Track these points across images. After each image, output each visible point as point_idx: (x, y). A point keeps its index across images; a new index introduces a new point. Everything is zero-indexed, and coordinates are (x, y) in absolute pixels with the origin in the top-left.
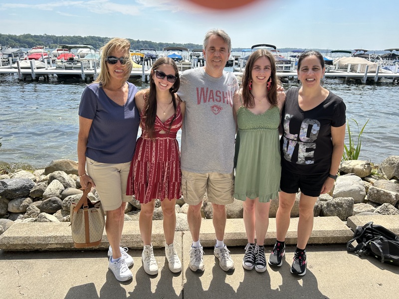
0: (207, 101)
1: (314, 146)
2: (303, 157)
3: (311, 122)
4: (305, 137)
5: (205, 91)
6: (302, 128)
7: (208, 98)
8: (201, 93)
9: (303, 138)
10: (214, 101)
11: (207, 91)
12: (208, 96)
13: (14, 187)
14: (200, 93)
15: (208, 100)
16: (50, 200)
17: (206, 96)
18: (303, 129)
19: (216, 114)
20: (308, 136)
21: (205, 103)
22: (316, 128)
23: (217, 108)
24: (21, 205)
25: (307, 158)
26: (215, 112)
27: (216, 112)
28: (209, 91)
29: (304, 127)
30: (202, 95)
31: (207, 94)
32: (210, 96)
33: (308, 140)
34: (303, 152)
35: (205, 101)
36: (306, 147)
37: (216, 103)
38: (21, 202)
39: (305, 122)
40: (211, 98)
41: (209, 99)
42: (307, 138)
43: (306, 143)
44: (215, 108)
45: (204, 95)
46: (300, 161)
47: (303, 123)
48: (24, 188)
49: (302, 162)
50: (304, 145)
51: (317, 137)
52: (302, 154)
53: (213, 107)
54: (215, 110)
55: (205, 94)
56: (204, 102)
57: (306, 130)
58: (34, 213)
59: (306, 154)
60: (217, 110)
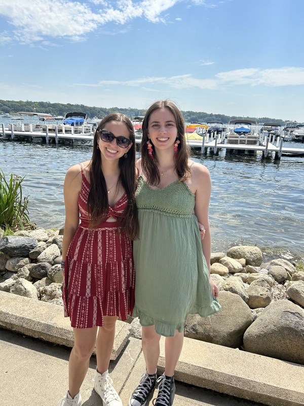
13: (13, 245)
16: (40, 265)
24: (18, 265)
38: (18, 262)
48: (24, 247)
58: (23, 275)
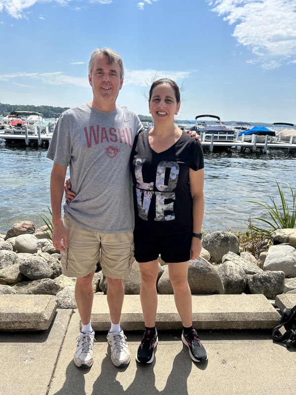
0: (100, 142)
1: (173, 197)
2: (161, 211)
3: (169, 165)
4: (163, 185)
5: (96, 130)
6: (158, 173)
7: (100, 138)
8: (91, 133)
9: (160, 186)
10: (108, 141)
11: (98, 130)
12: (100, 135)
14: (89, 134)
15: (100, 140)
17: (98, 136)
18: (160, 174)
19: (111, 158)
20: (166, 183)
21: (98, 145)
22: (175, 172)
23: (113, 149)
25: (167, 213)
26: (110, 155)
27: (112, 155)
28: (100, 130)
29: (161, 171)
30: (92, 135)
31: (98, 134)
32: (102, 136)
33: (166, 189)
34: (161, 204)
35: (97, 142)
36: (165, 198)
37: (111, 144)
39: (161, 166)
40: (105, 138)
41: (102, 139)
42: (166, 187)
43: (164, 193)
44: (110, 150)
45: (94, 134)
46: (159, 217)
47: (159, 167)
49: (160, 218)
50: (162, 195)
51: (177, 184)
52: (160, 207)
53: (108, 149)
54: (110, 153)
55: (96, 133)
56: (96, 144)
57: (163, 175)
59: (165, 207)
60: (113, 152)
